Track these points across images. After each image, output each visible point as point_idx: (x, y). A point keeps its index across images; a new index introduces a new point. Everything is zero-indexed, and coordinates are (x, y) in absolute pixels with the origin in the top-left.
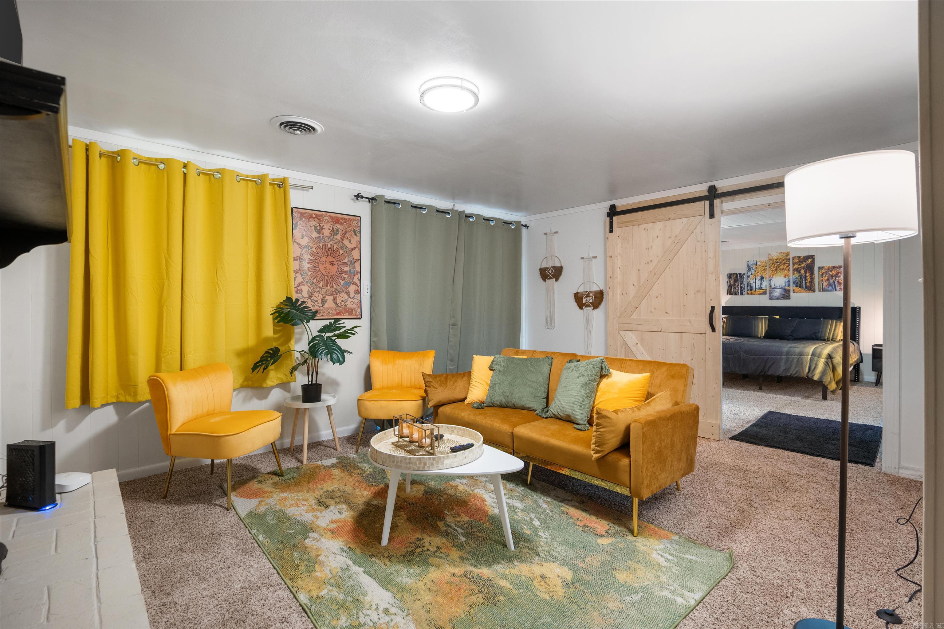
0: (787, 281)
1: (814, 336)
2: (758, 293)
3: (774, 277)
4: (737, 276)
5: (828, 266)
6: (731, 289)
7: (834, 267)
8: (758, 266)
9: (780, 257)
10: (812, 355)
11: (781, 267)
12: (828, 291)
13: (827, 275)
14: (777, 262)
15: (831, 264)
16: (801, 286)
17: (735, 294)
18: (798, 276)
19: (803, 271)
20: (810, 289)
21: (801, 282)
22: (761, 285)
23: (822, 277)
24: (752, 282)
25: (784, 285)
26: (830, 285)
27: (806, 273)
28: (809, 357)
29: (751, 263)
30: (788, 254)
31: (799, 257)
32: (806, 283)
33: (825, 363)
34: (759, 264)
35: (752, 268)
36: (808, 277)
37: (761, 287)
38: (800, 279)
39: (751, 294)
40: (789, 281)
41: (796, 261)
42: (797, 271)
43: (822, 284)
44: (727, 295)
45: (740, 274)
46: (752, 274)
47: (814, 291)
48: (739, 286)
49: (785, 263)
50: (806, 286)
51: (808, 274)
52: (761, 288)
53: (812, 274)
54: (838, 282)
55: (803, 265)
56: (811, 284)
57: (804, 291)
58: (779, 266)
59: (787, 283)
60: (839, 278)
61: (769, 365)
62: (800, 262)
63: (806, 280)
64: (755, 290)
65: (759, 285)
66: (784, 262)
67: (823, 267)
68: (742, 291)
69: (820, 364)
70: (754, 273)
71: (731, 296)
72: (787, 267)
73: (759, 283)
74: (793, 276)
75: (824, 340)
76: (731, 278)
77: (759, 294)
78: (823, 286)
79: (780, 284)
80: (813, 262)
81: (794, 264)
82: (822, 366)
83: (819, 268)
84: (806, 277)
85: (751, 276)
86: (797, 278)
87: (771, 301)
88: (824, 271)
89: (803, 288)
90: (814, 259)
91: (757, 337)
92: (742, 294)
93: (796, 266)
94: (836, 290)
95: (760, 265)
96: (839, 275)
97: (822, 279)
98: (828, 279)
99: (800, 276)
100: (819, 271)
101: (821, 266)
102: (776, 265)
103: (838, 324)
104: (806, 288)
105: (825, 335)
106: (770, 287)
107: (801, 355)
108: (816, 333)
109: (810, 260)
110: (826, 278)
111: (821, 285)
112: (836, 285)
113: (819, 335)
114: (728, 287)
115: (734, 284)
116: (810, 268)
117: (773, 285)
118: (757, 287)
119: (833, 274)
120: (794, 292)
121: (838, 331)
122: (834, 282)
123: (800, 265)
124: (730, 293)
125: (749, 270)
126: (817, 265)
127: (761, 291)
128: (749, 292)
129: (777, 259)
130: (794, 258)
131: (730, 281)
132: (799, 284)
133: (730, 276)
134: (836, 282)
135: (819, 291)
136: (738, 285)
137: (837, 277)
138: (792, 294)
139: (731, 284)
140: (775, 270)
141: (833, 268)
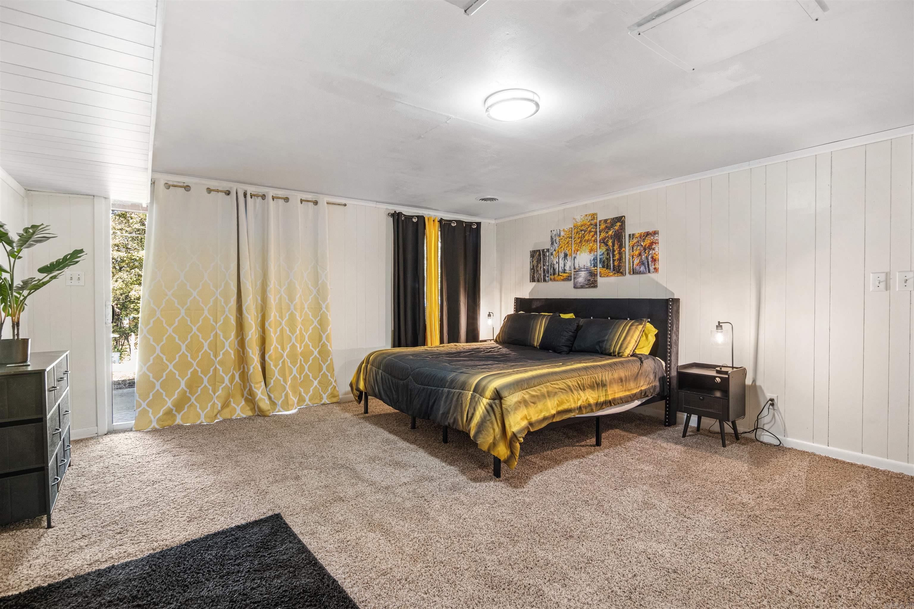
0: (592, 258)
1: (598, 348)
2: (562, 278)
3: (578, 253)
4: (540, 255)
5: (640, 232)
6: (534, 274)
7: (648, 234)
8: (561, 237)
9: (584, 222)
10: (474, 391)
11: (586, 238)
12: (640, 273)
13: (639, 248)
14: (581, 231)
15: (643, 230)
16: (608, 267)
17: (538, 281)
18: (604, 250)
19: (610, 243)
20: (619, 271)
21: (608, 259)
22: (565, 266)
23: (633, 251)
24: (555, 263)
25: (589, 265)
26: (642, 263)
27: (613, 245)
28: (470, 394)
29: (554, 233)
30: (594, 216)
31: (606, 221)
32: (614, 261)
34: (562, 234)
35: (555, 240)
36: (616, 252)
37: (565, 270)
38: (608, 254)
39: (554, 280)
40: (595, 259)
41: (603, 226)
42: (604, 242)
43: (633, 262)
44: (530, 282)
45: (543, 250)
46: (555, 250)
47: (623, 274)
48: (542, 269)
49: (590, 231)
50: (614, 266)
51: (616, 247)
52: (564, 271)
53: (621, 246)
54: (652, 257)
55: (610, 233)
56: (620, 263)
57: (611, 274)
58: (584, 237)
59: (592, 262)
60: (654, 252)
61: (431, 404)
62: (608, 228)
63: (614, 256)
64: (559, 275)
65: (563, 266)
66: (589, 229)
67: (633, 235)
68: (545, 275)
69: (480, 408)
70: (557, 248)
71: (534, 284)
72: (593, 237)
73: (563, 263)
74: (601, 251)
75: (610, 355)
76: (534, 256)
77: (563, 280)
78: (633, 265)
79: (585, 264)
80: (622, 228)
81: (600, 232)
82: (481, 412)
83: (630, 235)
84: (614, 251)
85: (554, 252)
86: (603, 253)
87: (576, 290)
88: (635, 240)
89: (610, 269)
90: (623, 223)
92: (545, 280)
93: (603, 235)
94: (649, 272)
95: (563, 236)
96: (653, 246)
97: (632, 253)
98: (640, 254)
99: (607, 250)
100: (629, 242)
101: (631, 233)
102: (581, 235)
103: (634, 327)
104: (614, 270)
105: (611, 345)
106: (575, 268)
107: (462, 390)
109: (619, 224)
110: (637, 253)
111: (632, 264)
112: (650, 263)
113: (604, 346)
114: (531, 269)
115: (537, 266)
116: (619, 237)
117: (577, 266)
118: (560, 269)
119: (645, 245)
120: (600, 276)
121: (630, 341)
122: (647, 258)
123: (607, 232)
124: (533, 280)
125: (552, 244)
126: (629, 230)
127: (565, 275)
128: (552, 277)
129: (582, 226)
130: (600, 221)
131: (533, 262)
132: (606, 265)
133: (533, 254)
134: (649, 258)
135: (629, 273)
136: (541, 268)
137: (650, 249)
138: (600, 280)
139: (533, 266)
140: (580, 242)
141: (647, 236)
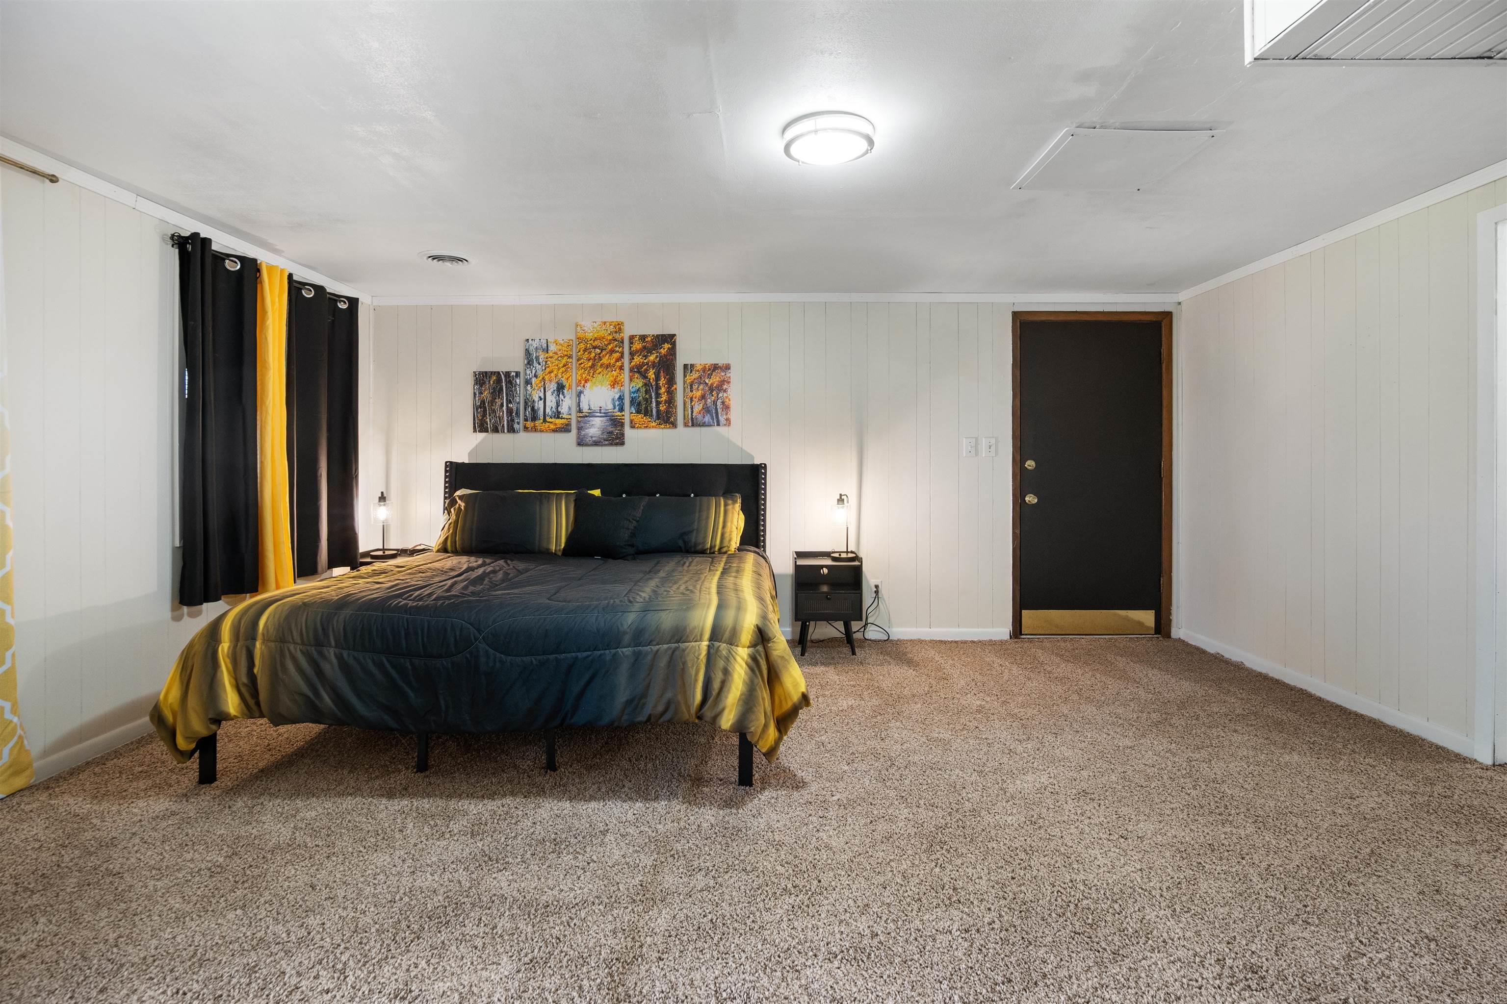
0: (617, 396)
1: (681, 543)
2: (552, 427)
3: (588, 385)
4: (499, 380)
5: (703, 362)
6: (484, 415)
7: (715, 367)
8: (551, 354)
9: (601, 334)
10: (712, 638)
11: (605, 360)
12: (704, 425)
13: (701, 387)
14: (595, 348)
15: (710, 361)
16: (647, 413)
17: (496, 430)
18: (640, 384)
19: (651, 374)
20: (666, 419)
21: (648, 401)
22: (558, 405)
23: (692, 391)
24: (536, 399)
25: (610, 406)
26: (706, 410)
27: (657, 379)
28: (705, 644)
29: (535, 344)
30: (619, 327)
31: (643, 338)
32: (658, 403)
33: (749, 660)
34: (553, 348)
35: (537, 358)
36: (663, 390)
37: (559, 413)
38: (647, 392)
39: (535, 429)
40: (621, 398)
41: (637, 346)
42: (639, 372)
43: (692, 408)
44: (475, 431)
45: (507, 374)
46: (536, 376)
47: (674, 425)
48: (505, 408)
49: (612, 351)
50: (658, 411)
51: (662, 382)
52: (558, 415)
53: (671, 381)
54: (723, 403)
55: (652, 358)
56: (669, 407)
57: (654, 424)
58: (600, 359)
59: (617, 403)
60: (725, 395)
61: (576, 689)
62: (646, 350)
63: (658, 395)
64: (545, 421)
65: (554, 405)
66: (610, 347)
67: (692, 366)
68: (513, 420)
69: (737, 667)
70: (540, 373)
71: (482, 436)
72: (617, 360)
73: (554, 401)
74: (631, 385)
75: (703, 552)
76: (484, 383)
77: (554, 431)
78: (692, 412)
79: (603, 405)
80: (673, 351)
81: (632, 354)
82: (743, 673)
83: (685, 366)
84: (658, 388)
85: (534, 380)
86: (638, 390)
87: (580, 448)
88: (695, 375)
89: (652, 415)
90: (674, 344)
91: (546, 556)
92: (511, 430)
93: (637, 360)
94: (718, 425)
95: (556, 353)
96: (725, 387)
97: (690, 394)
98: (703, 397)
99: (645, 385)
100: (685, 376)
101: (689, 362)
102: (593, 355)
103: (730, 507)
104: (658, 418)
105: (705, 537)
106: (580, 411)
107: (678, 642)
108: (684, 534)
109: (667, 346)
110: (699, 394)
111: (690, 410)
112: (719, 411)
113: (693, 540)
114: (476, 408)
115: (492, 402)
116: (667, 365)
117: (585, 407)
118: (548, 410)
119: (712, 384)
120: (632, 427)
121: (731, 528)
122: (715, 403)
123: (646, 357)
124: (481, 426)
125: (530, 363)
126: (681, 359)
127: (559, 421)
128: (529, 424)
129: (596, 339)
130: (632, 338)
131: (481, 393)
132: (642, 407)
133: (481, 378)
134: (719, 403)
135: (686, 425)
136: (502, 405)
137: (720, 391)
138: (628, 432)
139: (483, 402)
140: (591, 367)
141: (714, 370)
